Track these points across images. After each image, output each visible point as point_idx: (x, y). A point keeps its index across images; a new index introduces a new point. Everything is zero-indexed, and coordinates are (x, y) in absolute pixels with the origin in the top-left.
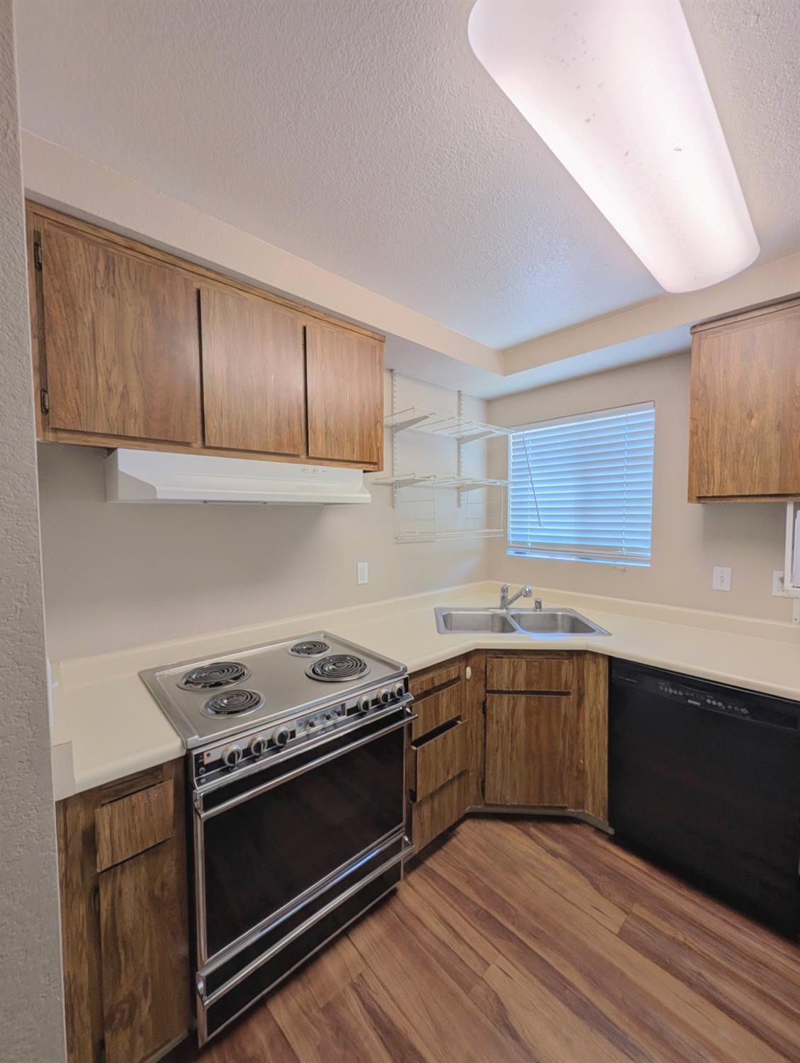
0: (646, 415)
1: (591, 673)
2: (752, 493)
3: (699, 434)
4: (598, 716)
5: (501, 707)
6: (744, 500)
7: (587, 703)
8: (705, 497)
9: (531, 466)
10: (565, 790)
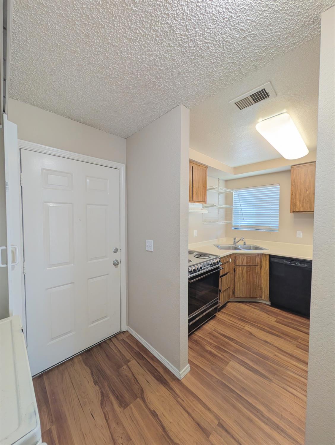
0: (277, 188)
1: (264, 260)
2: (307, 211)
3: (293, 195)
4: (266, 271)
5: (239, 270)
6: (305, 213)
7: (263, 268)
8: (295, 212)
9: (240, 201)
10: (257, 292)
